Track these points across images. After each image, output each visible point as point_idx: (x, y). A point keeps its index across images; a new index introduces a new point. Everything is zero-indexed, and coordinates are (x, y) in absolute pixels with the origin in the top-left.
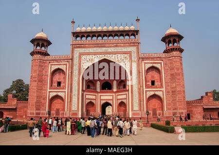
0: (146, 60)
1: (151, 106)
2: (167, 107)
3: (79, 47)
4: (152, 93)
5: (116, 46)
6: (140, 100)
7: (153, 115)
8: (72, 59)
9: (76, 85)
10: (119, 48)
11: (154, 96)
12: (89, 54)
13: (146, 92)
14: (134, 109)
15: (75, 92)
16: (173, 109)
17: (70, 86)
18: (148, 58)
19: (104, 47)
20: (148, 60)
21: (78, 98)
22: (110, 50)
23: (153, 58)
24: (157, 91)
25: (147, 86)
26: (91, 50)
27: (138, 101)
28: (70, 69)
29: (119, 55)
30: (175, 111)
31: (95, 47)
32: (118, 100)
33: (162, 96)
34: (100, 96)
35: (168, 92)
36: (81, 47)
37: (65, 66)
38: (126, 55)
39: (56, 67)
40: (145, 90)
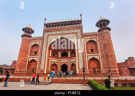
0: (87, 37)
1: (92, 66)
2: (103, 67)
3: (47, 32)
4: (92, 57)
5: (68, 30)
6: (84, 62)
7: (93, 72)
8: (43, 38)
9: (45, 53)
10: (70, 31)
11: (93, 59)
12: (53, 35)
13: (87, 57)
14: (80, 68)
15: (43, 57)
16: (108, 68)
17: (41, 54)
18: (87, 36)
19: (61, 30)
20: (88, 37)
21: (45, 61)
22: (64, 32)
23: (91, 35)
24: (95, 55)
25: (88, 53)
26: (54, 33)
27: (82, 63)
28: (42, 44)
29: (70, 35)
30: (110, 69)
31: (57, 31)
32: (71, 62)
33: (99, 59)
34: (61, 60)
35: (103, 56)
36: (49, 32)
37: (39, 42)
38: (74, 35)
39: (34, 43)
40: (86, 55)
